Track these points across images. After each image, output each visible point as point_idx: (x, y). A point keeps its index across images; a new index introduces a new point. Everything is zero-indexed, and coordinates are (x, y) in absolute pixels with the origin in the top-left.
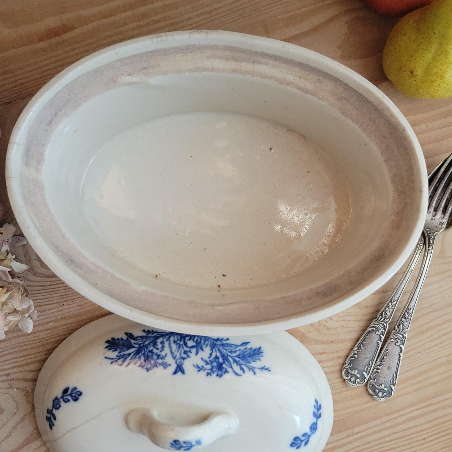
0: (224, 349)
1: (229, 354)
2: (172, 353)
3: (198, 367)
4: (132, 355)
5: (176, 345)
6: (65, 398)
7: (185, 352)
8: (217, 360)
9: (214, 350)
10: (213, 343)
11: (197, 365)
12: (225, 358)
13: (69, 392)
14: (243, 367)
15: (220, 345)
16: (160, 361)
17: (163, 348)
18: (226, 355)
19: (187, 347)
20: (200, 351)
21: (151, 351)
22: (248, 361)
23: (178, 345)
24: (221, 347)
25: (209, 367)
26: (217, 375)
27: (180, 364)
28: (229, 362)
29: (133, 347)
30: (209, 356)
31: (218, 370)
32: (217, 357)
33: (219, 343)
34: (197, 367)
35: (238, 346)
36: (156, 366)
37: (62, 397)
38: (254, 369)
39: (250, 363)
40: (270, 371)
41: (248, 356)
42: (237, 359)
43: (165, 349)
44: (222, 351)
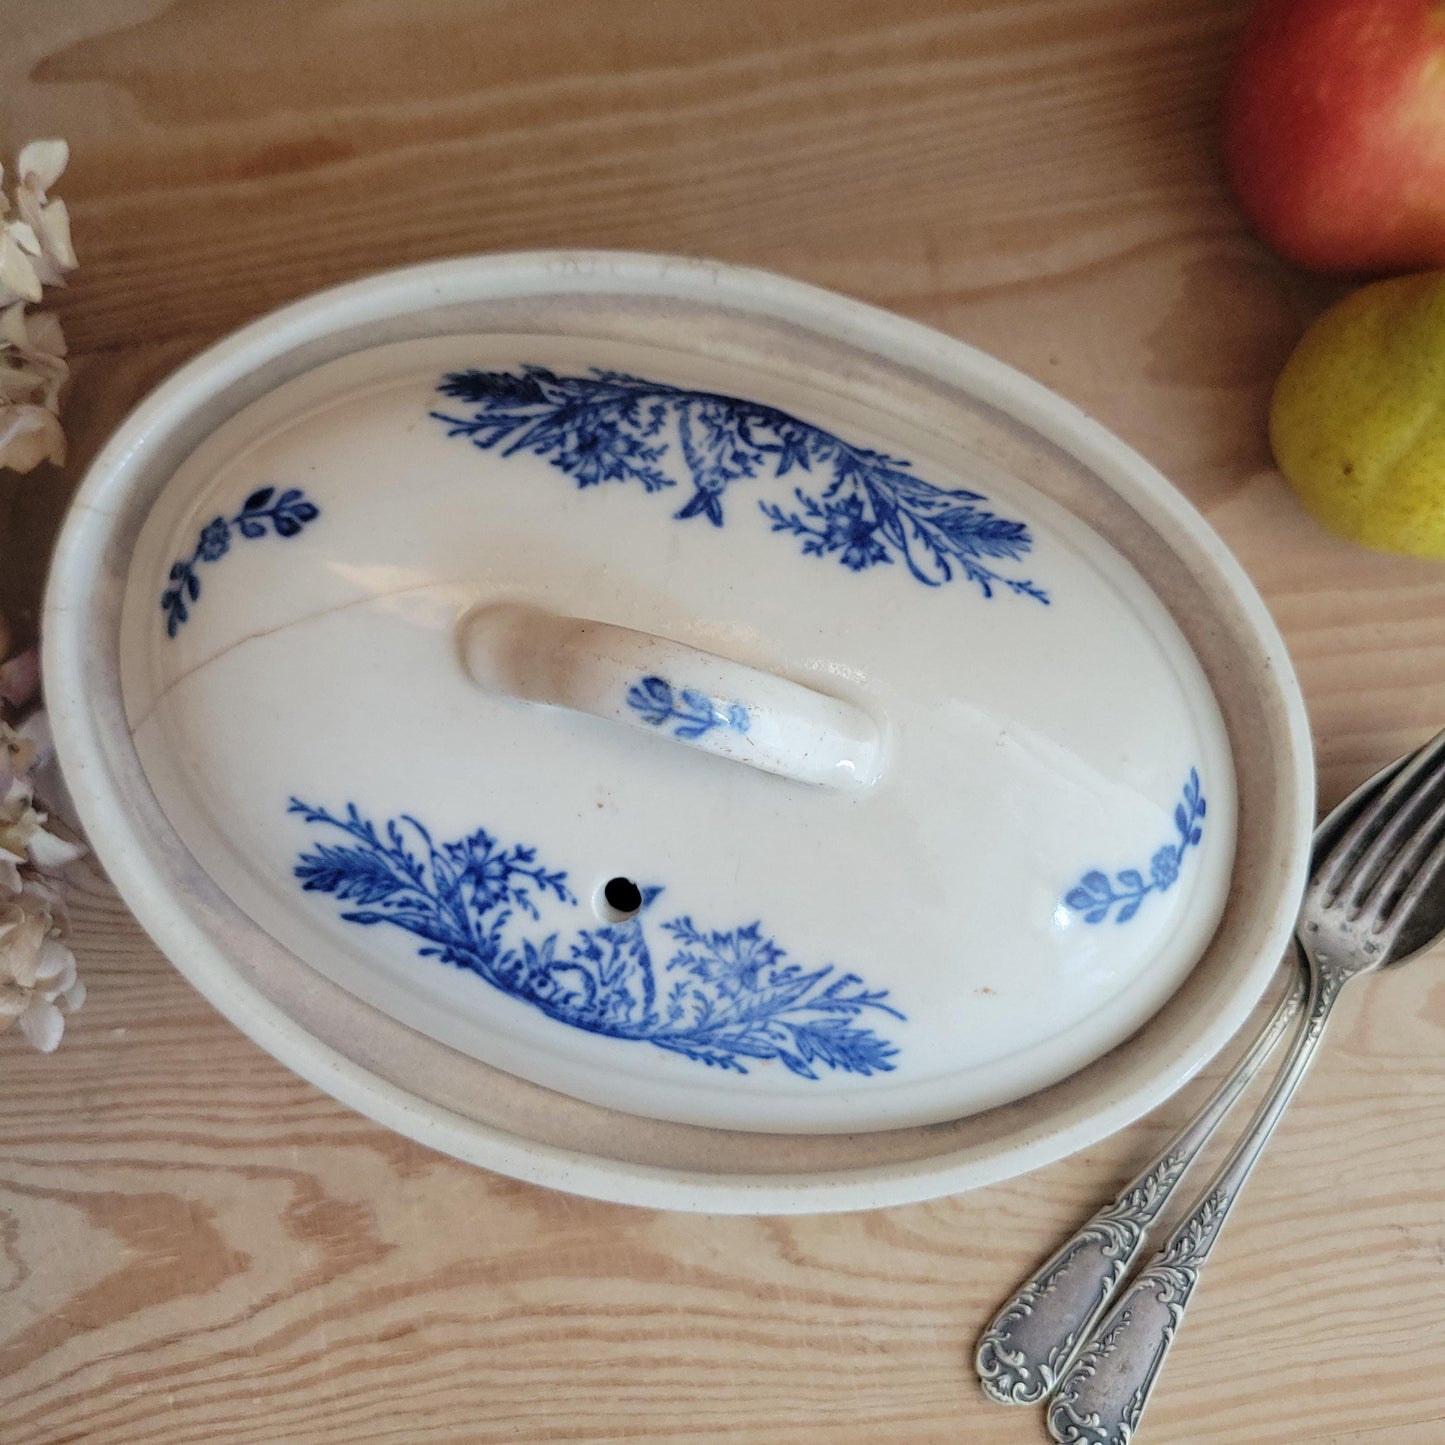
0: (887, 485)
1: (903, 504)
2: (686, 446)
3: (776, 512)
4: (536, 422)
5: (709, 427)
6: (249, 521)
7: (737, 457)
8: (854, 511)
9: (848, 478)
10: (850, 457)
11: (776, 509)
12: (886, 512)
13: (271, 504)
14: (950, 559)
15: (875, 469)
16: (636, 462)
17: (655, 427)
18: (892, 505)
19: (749, 442)
20: (796, 468)
21: (611, 427)
22: (971, 548)
23: (716, 431)
24: (877, 476)
25: (819, 524)
26: (845, 560)
27: (710, 489)
28: (898, 530)
29: (543, 400)
30: (825, 489)
31: (849, 544)
32: (854, 501)
33: (871, 462)
34: (772, 512)
35: (943, 493)
36: (620, 477)
37: (239, 520)
38: (989, 578)
39: (977, 555)
40: (1046, 602)
41: (974, 533)
42: (932, 529)
43: (662, 429)
44: (879, 487)
